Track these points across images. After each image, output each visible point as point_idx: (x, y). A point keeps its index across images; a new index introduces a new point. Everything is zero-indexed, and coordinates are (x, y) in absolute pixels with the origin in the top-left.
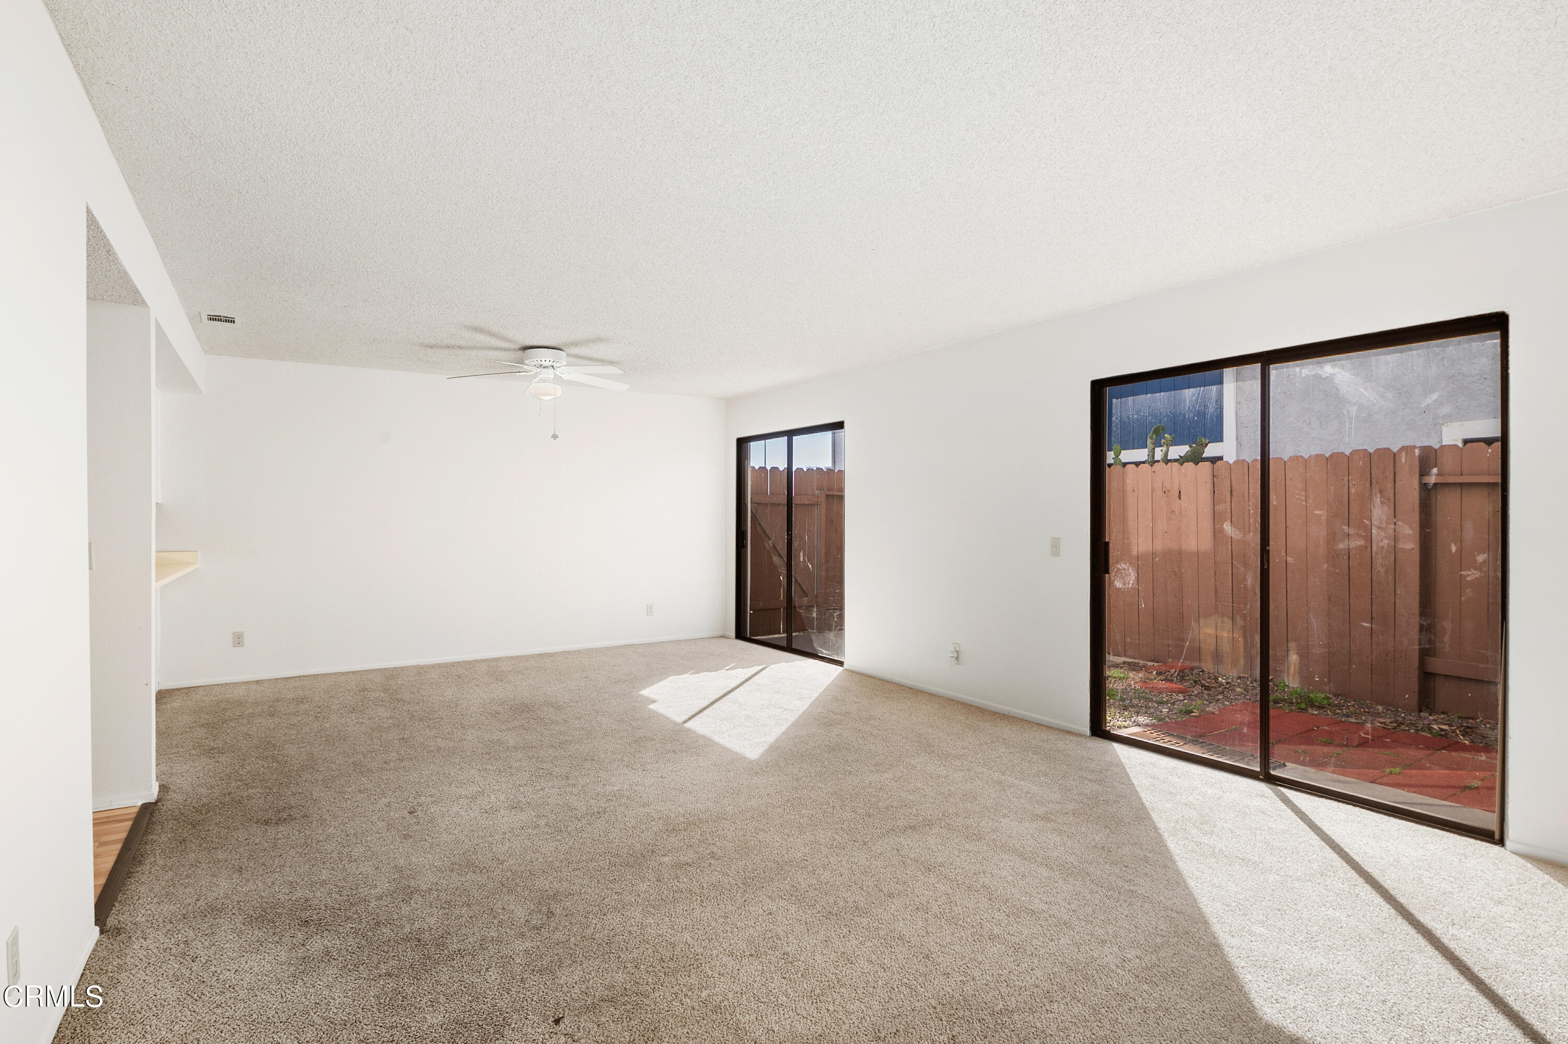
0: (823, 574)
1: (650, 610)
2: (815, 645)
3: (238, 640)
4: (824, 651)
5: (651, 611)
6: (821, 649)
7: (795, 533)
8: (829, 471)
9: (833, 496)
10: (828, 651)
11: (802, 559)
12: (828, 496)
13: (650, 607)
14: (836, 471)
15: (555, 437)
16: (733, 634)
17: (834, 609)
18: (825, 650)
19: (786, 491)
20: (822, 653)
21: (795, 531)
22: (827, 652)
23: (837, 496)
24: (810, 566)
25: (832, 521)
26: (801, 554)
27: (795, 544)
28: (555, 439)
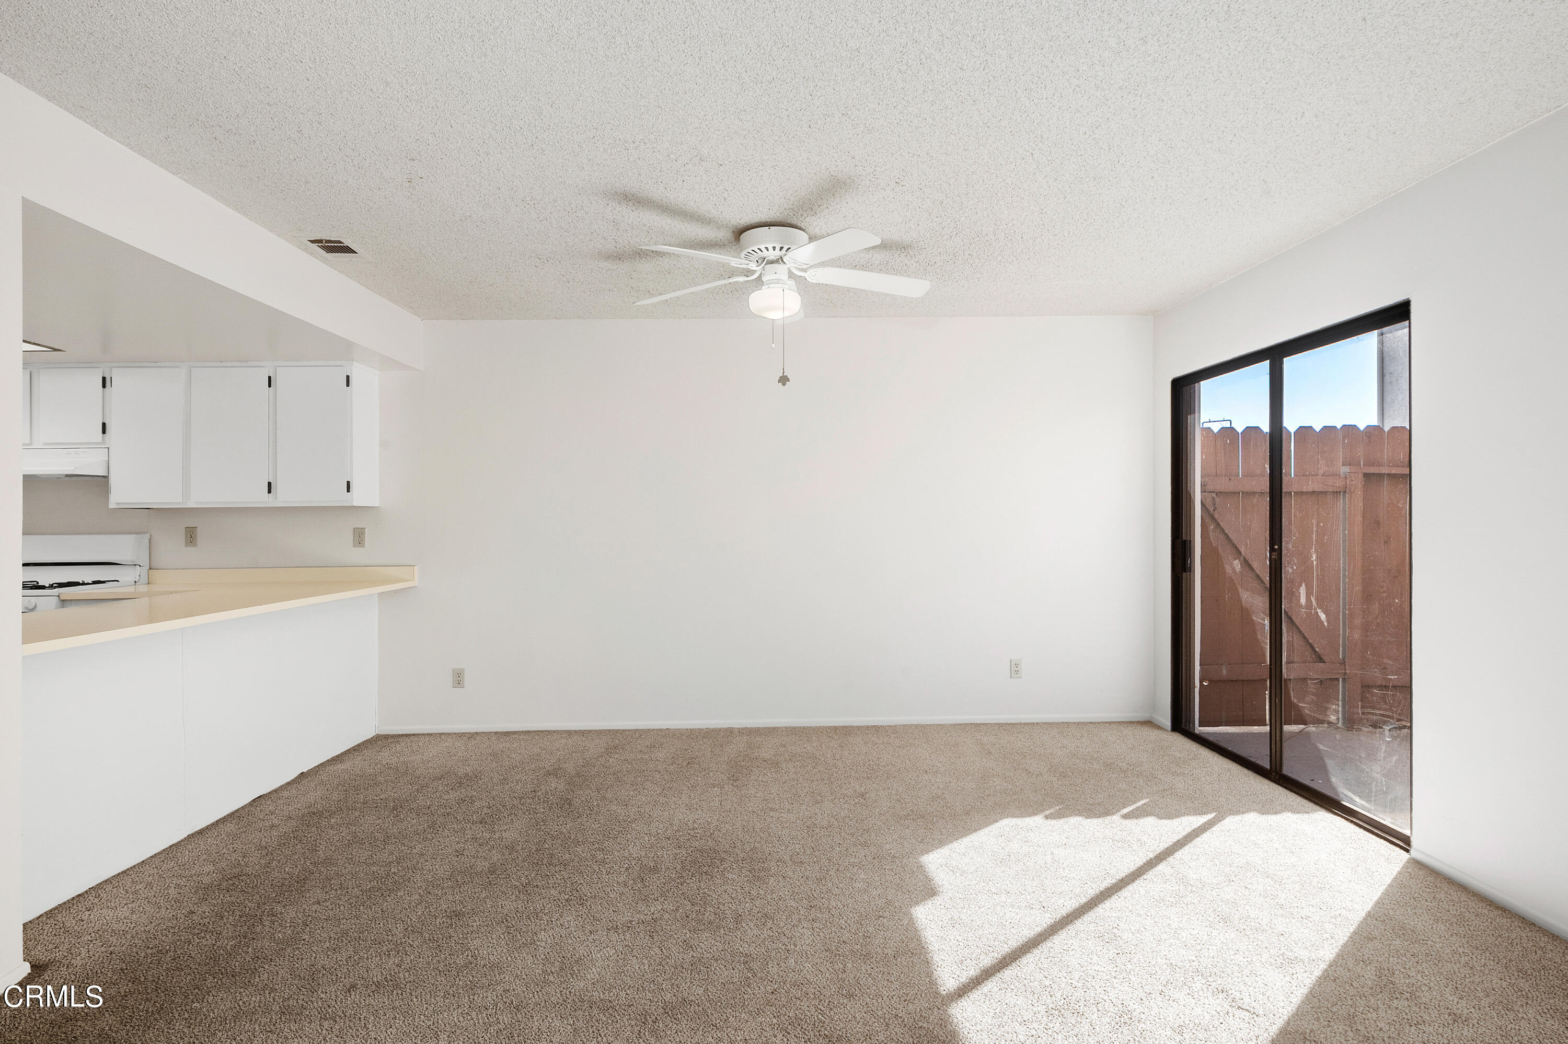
0: (1357, 636)
1: (1015, 669)
2: (1333, 779)
3: (458, 679)
4: (1357, 799)
5: (1017, 672)
6: (1350, 794)
7: (1288, 549)
8: (1373, 432)
9: (1380, 476)
10: (1369, 801)
11: (1303, 600)
12: (1367, 476)
13: (1017, 665)
14: (1387, 429)
15: (784, 380)
16: (1167, 722)
17: (1383, 715)
18: (1360, 797)
19: (1267, 466)
20: (1352, 801)
21: (1288, 545)
22: (1364, 803)
23: (1389, 475)
24: (1323, 616)
25: (1378, 523)
26: (1303, 591)
27: (1289, 570)
28: (784, 384)
